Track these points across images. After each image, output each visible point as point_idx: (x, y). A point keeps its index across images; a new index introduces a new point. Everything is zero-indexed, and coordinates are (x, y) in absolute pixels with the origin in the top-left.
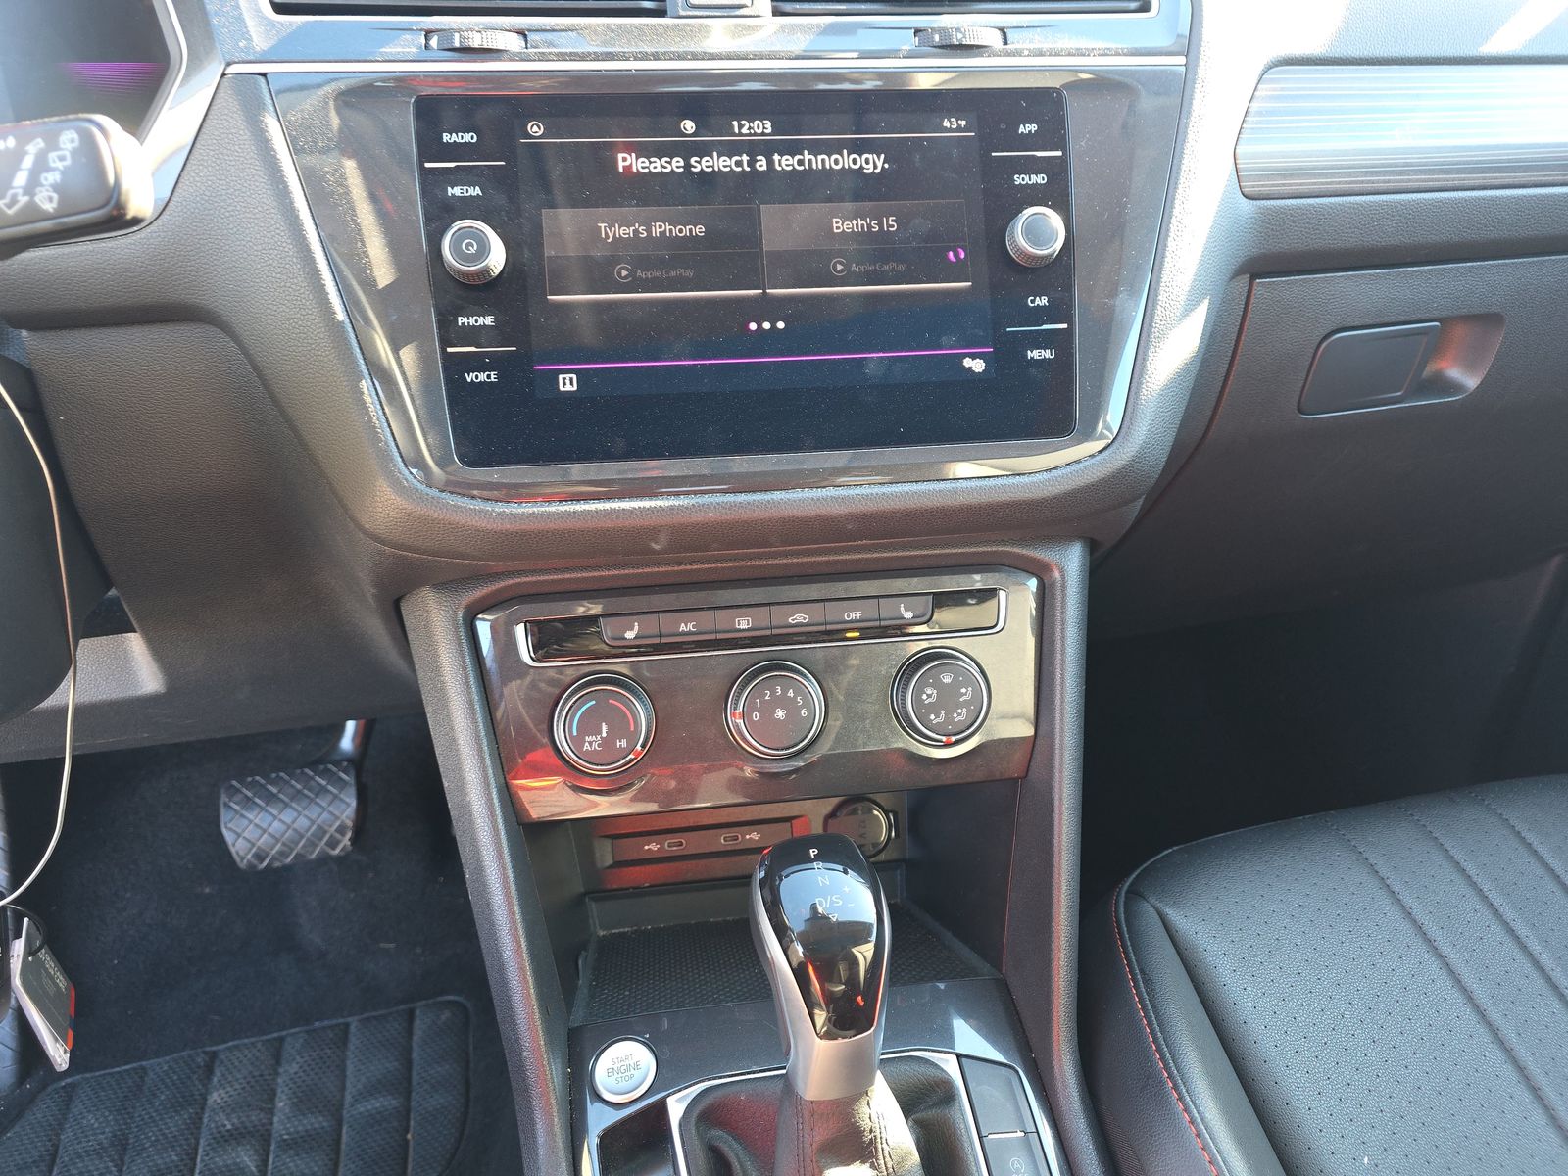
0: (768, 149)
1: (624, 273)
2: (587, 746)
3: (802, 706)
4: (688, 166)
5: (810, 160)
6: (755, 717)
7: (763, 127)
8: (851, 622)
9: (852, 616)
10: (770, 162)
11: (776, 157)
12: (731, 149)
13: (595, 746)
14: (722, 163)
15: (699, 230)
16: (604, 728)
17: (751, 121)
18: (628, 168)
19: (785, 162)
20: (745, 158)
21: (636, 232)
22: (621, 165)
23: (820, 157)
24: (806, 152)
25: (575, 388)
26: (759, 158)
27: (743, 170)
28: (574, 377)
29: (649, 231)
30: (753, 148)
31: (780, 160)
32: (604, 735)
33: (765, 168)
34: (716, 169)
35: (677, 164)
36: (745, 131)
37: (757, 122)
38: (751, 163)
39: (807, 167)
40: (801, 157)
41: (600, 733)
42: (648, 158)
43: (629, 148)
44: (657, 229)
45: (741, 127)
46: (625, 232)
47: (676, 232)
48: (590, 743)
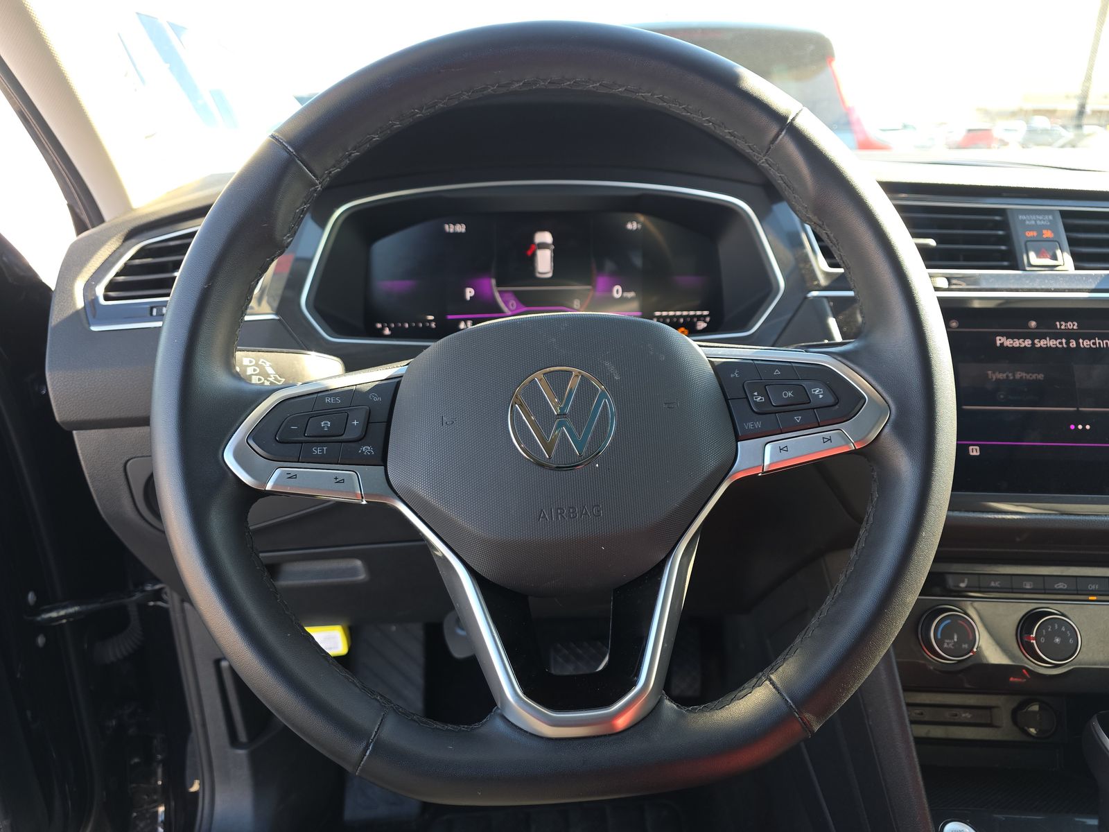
0: (1076, 336)
1: (1002, 397)
2: (946, 645)
3: (1070, 637)
4: (1033, 344)
5: (1099, 343)
6: (1042, 640)
7: (1071, 325)
8: (1092, 590)
9: (1093, 587)
10: (1078, 343)
11: (1081, 341)
12: (1056, 336)
13: (951, 646)
14: (1052, 343)
15: (1041, 377)
16: (956, 637)
17: (1066, 322)
18: (1002, 344)
19: (1086, 343)
20: (1064, 341)
21: (1007, 376)
22: (998, 343)
23: (1105, 342)
24: (1097, 339)
25: (978, 454)
26: (1071, 341)
27: (1063, 347)
28: (978, 448)
29: (1014, 376)
30: (1069, 335)
31: (1083, 343)
32: (956, 640)
33: (1075, 346)
34: (1049, 345)
35: (1028, 343)
36: (1063, 327)
37: (1069, 323)
38: (1068, 343)
39: (1098, 346)
40: (1094, 341)
41: (953, 639)
42: (1013, 339)
43: (1002, 335)
44: (1018, 376)
45: (1061, 325)
46: (1001, 376)
47: (1028, 377)
48: (948, 644)
